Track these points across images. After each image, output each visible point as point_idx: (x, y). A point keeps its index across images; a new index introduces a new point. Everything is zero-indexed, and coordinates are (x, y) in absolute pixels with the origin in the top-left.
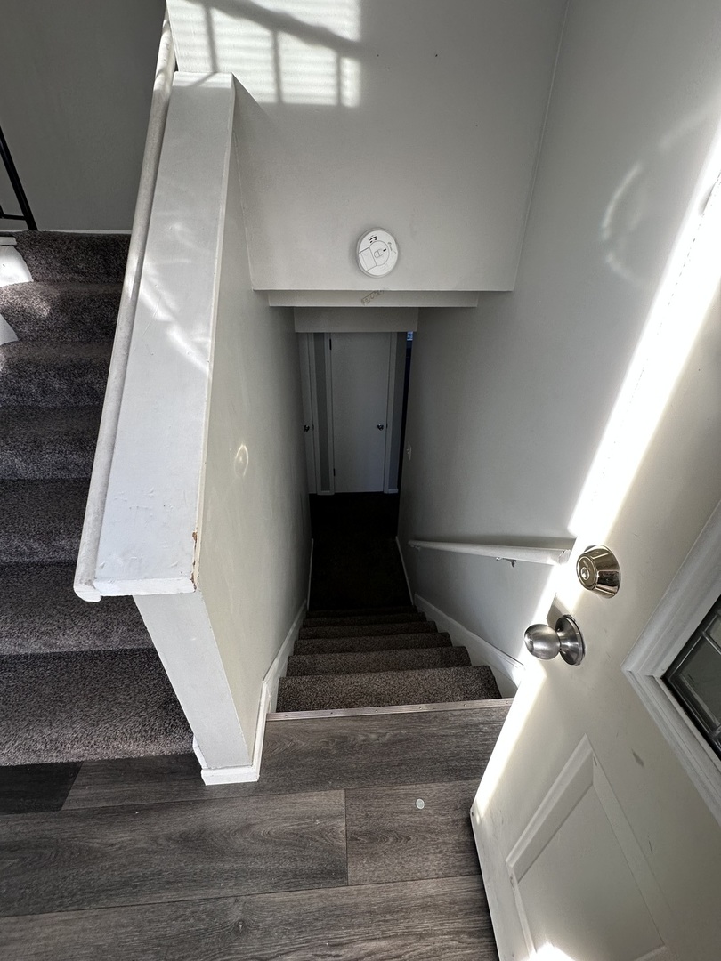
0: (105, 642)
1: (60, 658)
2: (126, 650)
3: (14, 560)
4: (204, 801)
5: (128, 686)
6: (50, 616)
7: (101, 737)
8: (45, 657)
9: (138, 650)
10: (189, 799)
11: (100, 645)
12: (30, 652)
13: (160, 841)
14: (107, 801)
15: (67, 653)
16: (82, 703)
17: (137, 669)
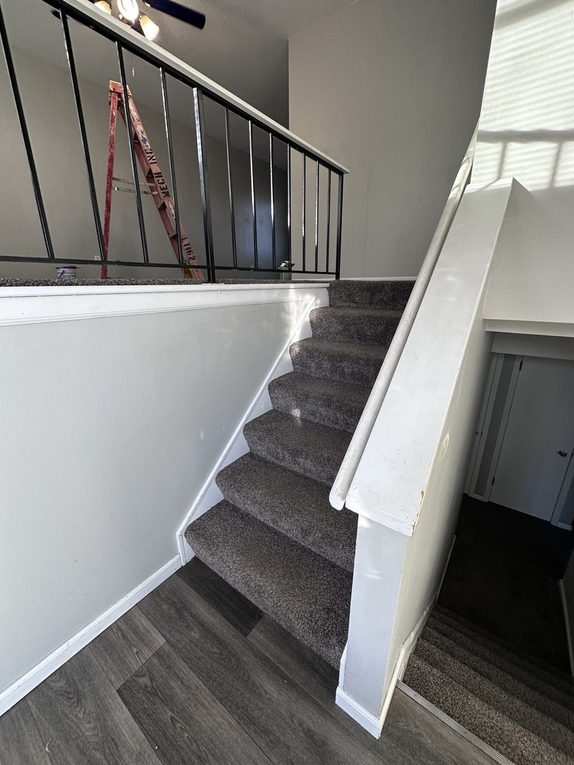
0: (303, 537)
1: (275, 533)
2: (311, 551)
3: (273, 460)
4: (331, 716)
5: (307, 577)
6: (282, 503)
7: (284, 605)
8: (268, 528)
9: (319, 556)
10: (321, 703)
11: (299, 539)
12: (262, 520)
13: (295, 721)
14: (271, 654)
15: (280, 533)
16: (280, 571)
17: (315, 569)
